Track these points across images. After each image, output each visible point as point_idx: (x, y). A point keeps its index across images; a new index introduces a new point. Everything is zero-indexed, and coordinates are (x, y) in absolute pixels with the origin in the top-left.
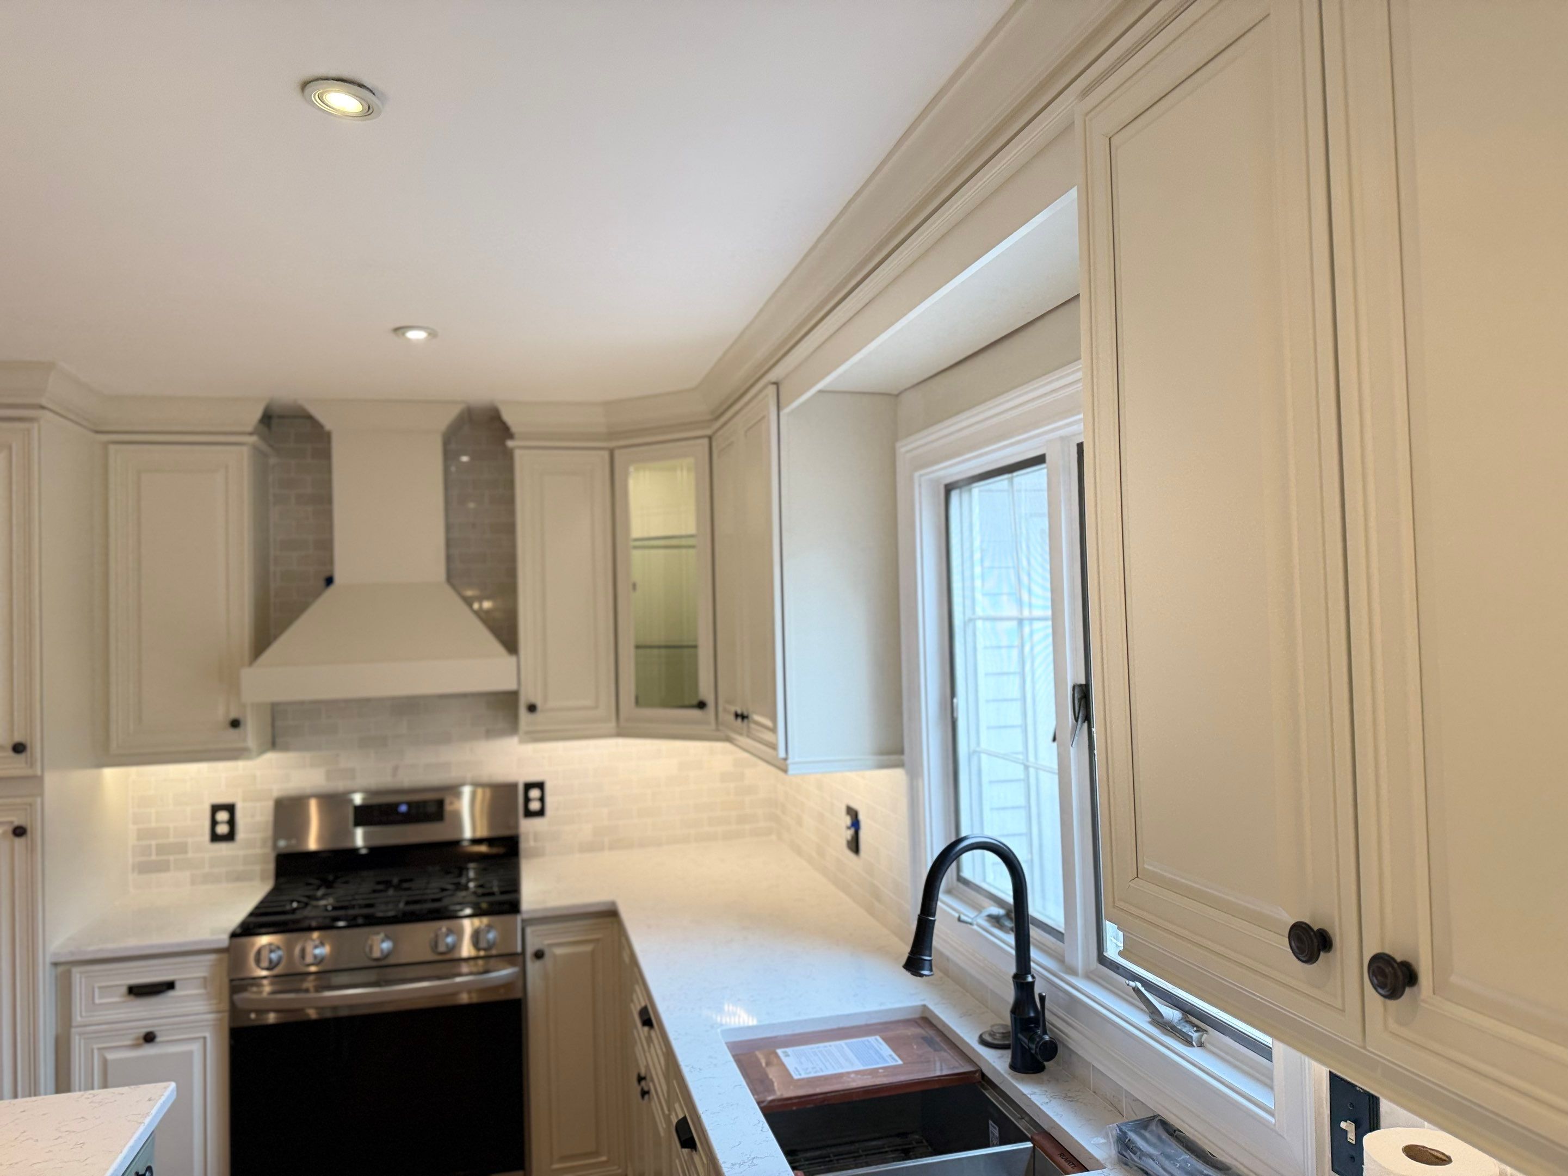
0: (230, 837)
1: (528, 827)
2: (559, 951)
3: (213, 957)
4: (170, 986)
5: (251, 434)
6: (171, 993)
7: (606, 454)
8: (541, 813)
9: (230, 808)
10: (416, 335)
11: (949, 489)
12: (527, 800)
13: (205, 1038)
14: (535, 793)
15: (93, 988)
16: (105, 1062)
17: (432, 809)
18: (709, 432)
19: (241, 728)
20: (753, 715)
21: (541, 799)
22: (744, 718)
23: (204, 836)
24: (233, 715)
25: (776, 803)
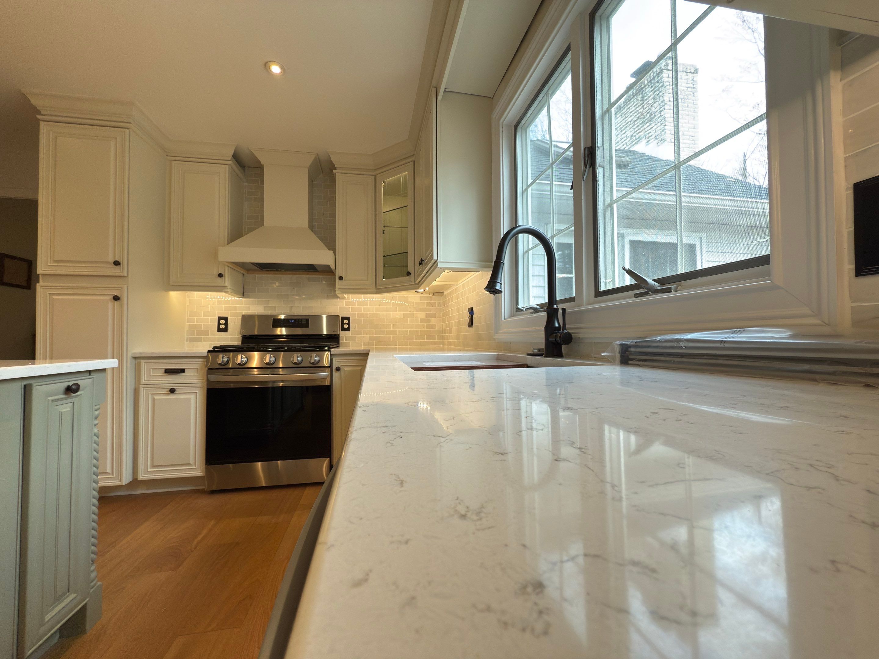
0: (225, 330)
1: (342, 334)
2: (346, 369)
3: (200, 360)
4: (183, 371)
5: (228, 160)
6: (183, 374)
7: (373, 177)
8: (348, 329)
9: (226, 319)
11: (516, 128)
12: (343, 324)
13: (197, 393)
14: (346, 321)
15: (149, 369)
16: (154, 400)
17: (304, 322)
18: (413, 159)
19: (223, 277)
20: (425, 257)
21: (349, 324)
22: (423, 261)
23: (215, 329)
24: (219, 272)
25: (442, 332)
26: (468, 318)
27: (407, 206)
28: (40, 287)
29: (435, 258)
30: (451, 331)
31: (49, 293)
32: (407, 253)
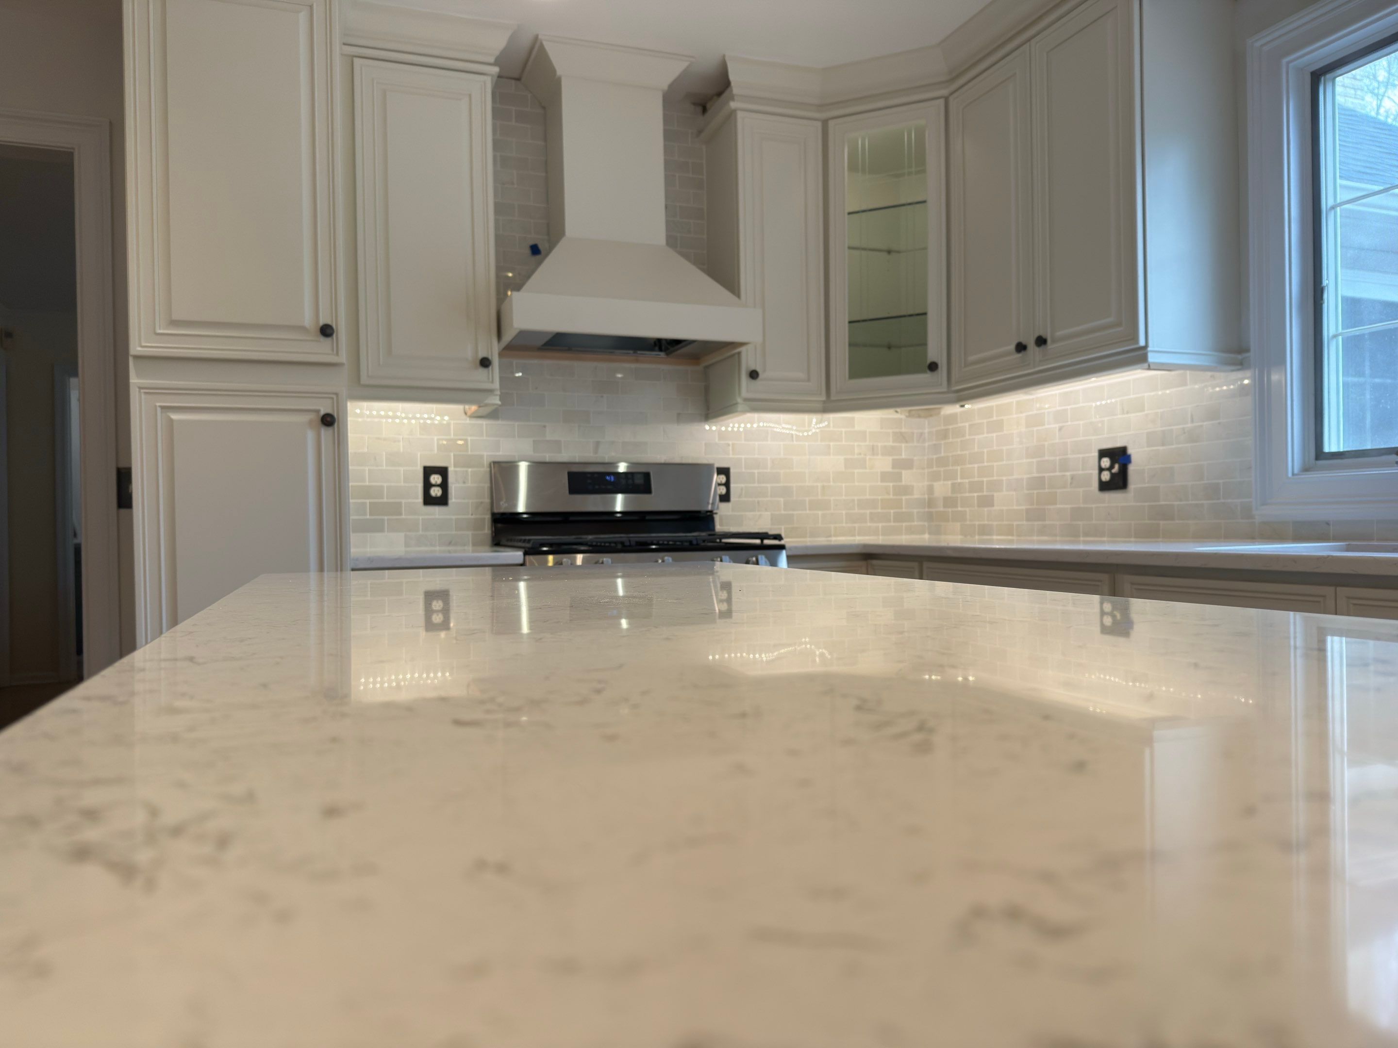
0: (443, 501)
5: (489, 66)
7: (819, 124)
8: (727, 498)
9: (443, 472)
11: (1316, 76)
14: (721, 478)
17: (639, 481)
18: (945, 92)
19: (490, 367)
20: (1059, 334)
21: (727, 485)
22: (1041, 341)
23: (417, 498)
24: (482, 354)
25: (931, 502)
26: (1101, 470)
27: (924, 202)
28: (137, 389)
29: (1142, 343)
30: (988, 502)
31: (162, 408)
32: (923, 317)
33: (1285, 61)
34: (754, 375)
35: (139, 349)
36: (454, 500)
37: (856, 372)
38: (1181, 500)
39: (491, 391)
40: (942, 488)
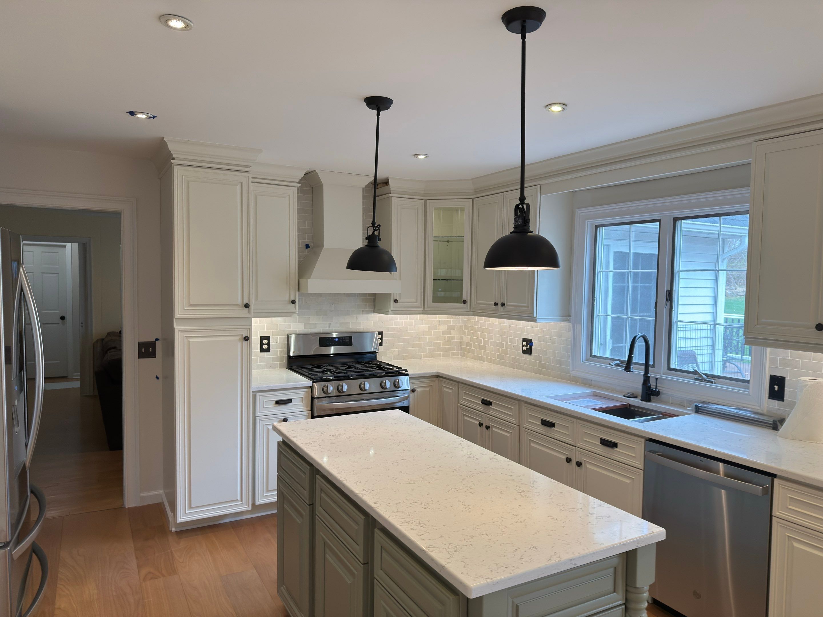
0: (268, 350)
2: (419, 390)
3: (306, 390)
4: (290, 401)
5: (297, 183)
6: (291, 404)
7: (423, 202)
8: (381, 344)
9: (268, 338)
10: (421, 157)
11: (597, 227)
14: (379, 336)
15: (264, 401)
16: (268, 430)
17: (347, 340)
18: (473, 197)
19: (295, 304)
20: (508, 303)
21: (381, 339)
22: (503, 305)
23: (258, 350)
24: (292, 298)
25: (461, 343)
26: (523, 346)
27: (464, 237)
28: (178, 331)
29: (535, 316)
30: (483, 348)
31: (186, 337)
32: (462, 281)
33: (587, 221)
34: (396, 301)
35: (178, 316)
36: (272, 350)
37: (436, 299)
38: (549, 363)
39: (294, 312)
40: (466, 339)
